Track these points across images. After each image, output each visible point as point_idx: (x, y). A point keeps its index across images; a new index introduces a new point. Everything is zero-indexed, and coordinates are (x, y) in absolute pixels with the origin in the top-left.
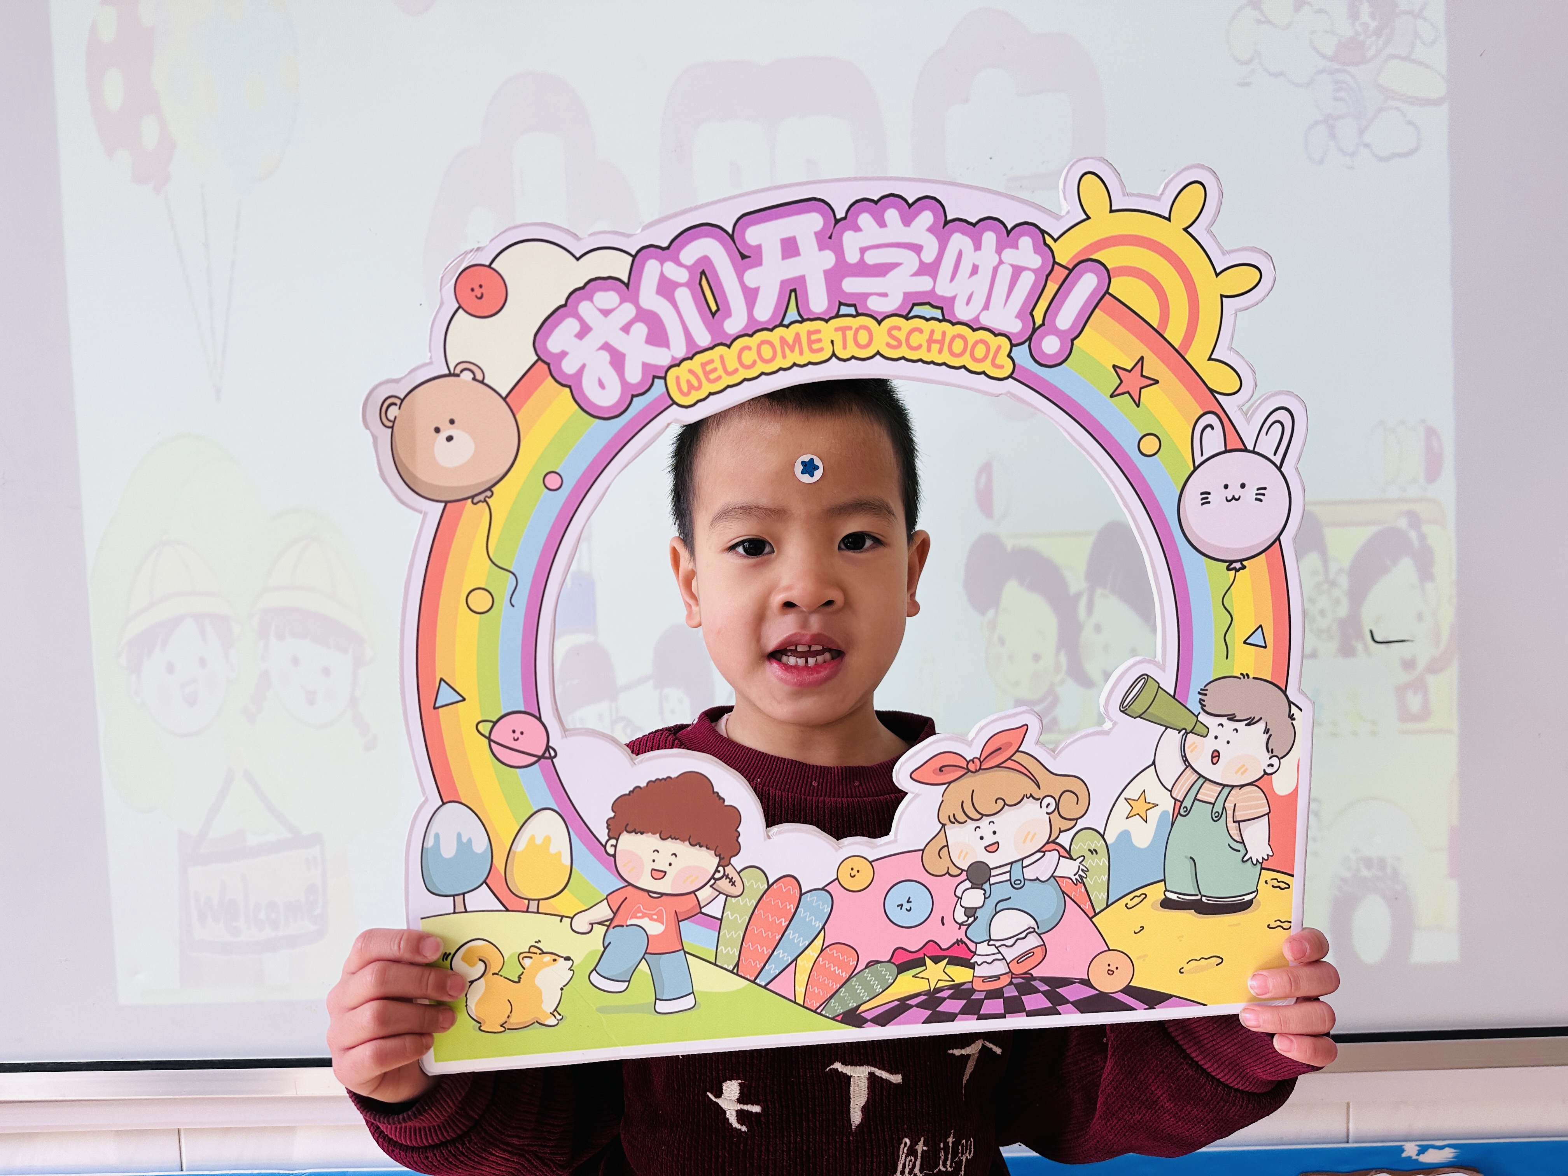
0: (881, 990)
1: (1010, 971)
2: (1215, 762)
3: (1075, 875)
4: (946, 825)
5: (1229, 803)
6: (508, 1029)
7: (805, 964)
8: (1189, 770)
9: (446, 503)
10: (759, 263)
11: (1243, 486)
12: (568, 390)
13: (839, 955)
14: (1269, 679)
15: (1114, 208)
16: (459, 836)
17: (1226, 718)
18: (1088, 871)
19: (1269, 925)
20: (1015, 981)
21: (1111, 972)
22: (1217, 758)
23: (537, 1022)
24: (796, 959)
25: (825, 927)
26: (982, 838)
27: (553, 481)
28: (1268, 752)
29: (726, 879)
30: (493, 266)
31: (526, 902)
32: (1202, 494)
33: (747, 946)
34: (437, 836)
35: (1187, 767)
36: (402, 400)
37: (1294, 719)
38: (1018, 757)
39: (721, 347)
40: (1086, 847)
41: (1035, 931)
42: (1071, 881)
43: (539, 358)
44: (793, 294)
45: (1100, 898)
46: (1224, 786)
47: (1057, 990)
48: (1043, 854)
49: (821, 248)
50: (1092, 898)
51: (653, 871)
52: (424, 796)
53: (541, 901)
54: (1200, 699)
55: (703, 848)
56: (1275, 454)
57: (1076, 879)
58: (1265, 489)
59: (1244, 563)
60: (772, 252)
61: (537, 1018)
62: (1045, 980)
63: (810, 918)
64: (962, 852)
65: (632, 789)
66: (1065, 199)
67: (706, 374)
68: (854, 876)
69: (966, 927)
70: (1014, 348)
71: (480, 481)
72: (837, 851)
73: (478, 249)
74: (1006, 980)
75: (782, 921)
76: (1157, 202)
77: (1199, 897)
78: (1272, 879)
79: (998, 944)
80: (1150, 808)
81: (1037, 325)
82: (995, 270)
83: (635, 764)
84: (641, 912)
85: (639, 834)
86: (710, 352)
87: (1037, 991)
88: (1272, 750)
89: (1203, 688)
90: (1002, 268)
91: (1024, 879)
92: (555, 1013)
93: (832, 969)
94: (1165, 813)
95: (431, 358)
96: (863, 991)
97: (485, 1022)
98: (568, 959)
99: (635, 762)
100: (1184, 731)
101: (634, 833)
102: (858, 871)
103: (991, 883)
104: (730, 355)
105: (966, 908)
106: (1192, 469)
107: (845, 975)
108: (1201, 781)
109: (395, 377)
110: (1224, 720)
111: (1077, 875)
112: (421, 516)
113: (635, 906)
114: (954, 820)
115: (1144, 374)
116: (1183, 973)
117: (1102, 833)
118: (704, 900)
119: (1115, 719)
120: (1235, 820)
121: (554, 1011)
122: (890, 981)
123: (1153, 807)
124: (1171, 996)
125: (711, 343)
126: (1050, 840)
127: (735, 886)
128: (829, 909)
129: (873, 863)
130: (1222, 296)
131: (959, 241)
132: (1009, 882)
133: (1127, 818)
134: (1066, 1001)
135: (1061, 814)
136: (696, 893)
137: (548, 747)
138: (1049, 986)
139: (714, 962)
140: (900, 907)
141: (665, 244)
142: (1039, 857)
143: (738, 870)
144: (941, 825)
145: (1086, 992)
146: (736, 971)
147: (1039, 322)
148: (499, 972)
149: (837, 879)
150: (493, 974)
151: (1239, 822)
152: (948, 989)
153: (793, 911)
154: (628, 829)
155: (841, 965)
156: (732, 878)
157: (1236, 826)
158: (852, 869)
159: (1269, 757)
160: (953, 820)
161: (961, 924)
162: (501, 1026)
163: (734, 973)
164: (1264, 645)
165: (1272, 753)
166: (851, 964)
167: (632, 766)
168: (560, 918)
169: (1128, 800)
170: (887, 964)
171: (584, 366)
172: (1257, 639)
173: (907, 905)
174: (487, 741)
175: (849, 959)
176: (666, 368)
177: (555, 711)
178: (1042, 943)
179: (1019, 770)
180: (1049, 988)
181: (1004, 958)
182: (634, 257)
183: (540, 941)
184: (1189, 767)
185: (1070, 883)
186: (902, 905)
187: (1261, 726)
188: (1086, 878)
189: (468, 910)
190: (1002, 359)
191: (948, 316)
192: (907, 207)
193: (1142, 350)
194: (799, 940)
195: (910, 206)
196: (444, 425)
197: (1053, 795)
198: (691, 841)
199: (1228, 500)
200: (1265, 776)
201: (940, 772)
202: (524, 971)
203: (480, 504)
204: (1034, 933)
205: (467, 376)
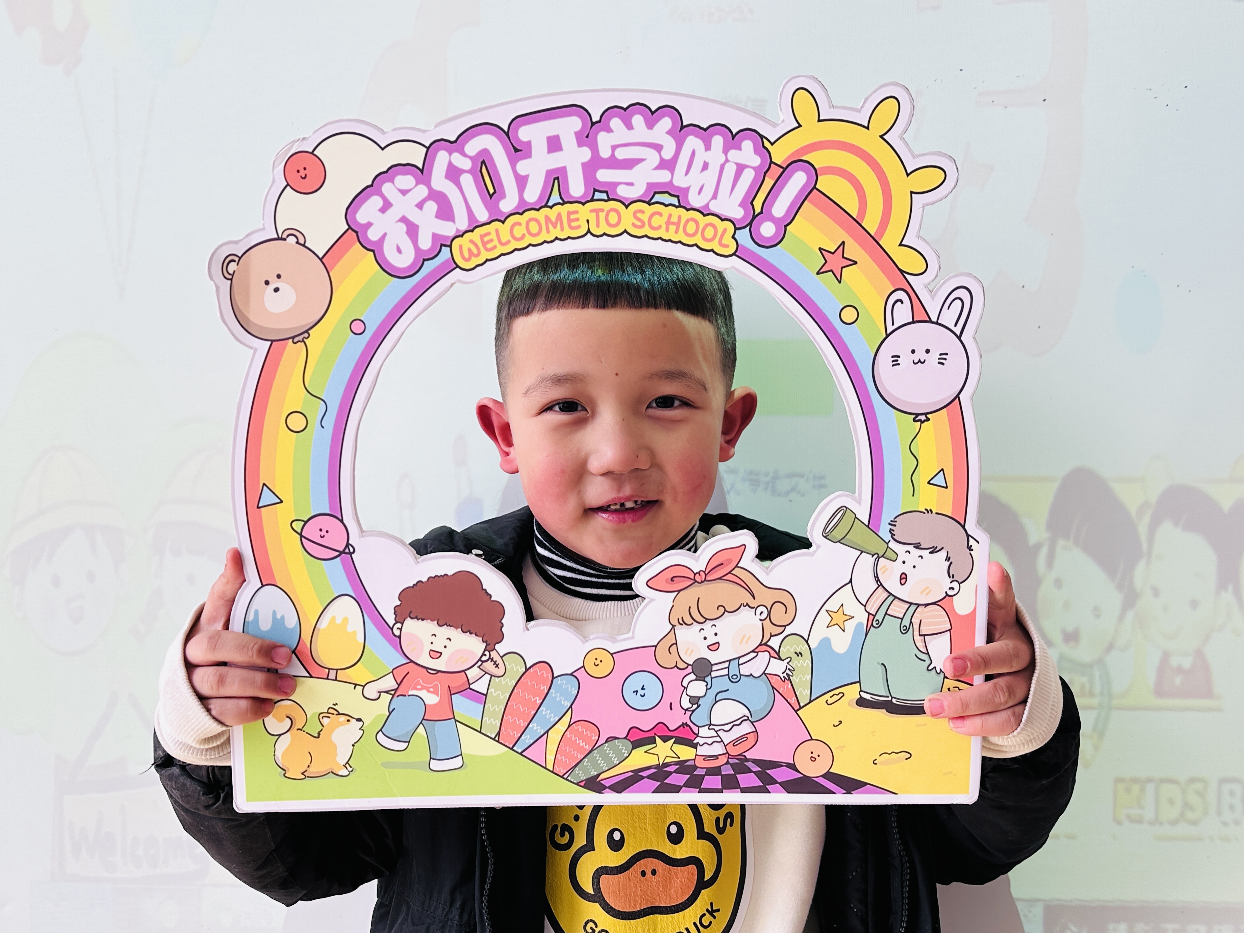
0: (618, 762)
1: (727, 753)
2: (903, 583)
3: (783, 673)
4: (675, 626)
5: (916, 619)
6: (308, 777)
7: (555, 736)
8: (880, 589)
9: (272, 341)
10: (529, 155)
11: (928, 351)
12: (372, 253)
13: (583, 731)
14: (950, 515)
15: (821, 118)
17: (913, 546)
18: (794, 671)
20: (731, 761)
21: (813, 759)
22: (905, 580)
23: (332, 772)
24: (547, 732)
25: (573, 706)
26: (705, 638)
27: (358, 327)
28: (950, 577)
29: (491, 661)
30: (315, 153)
31: (327, 671)
32: (893, 357)
33: (507, 718)
34: (256, 612)
35: (879, 586)
36: (240, 258)
37: (972, 550)
38: (736, 571)
39: (497, 223)
40: (793, 650)
41: (748, 719)
42: (779, 678)
43: (350, 228)
44: (556, 181)
45: (804, 694)
46: (911, 604)
47: (767, 771)
48: (756, 654)
49: (580, 144)
50: (797, 694)
51: (431, 652)
53: (339, 671)
54: (890, 529)
55: (472, 635)
56: (955, 325)
57: (784, 677)
58: (947, 354)
59: (928, 416)
60: (539, 147)
61: (332, 769)
62: (755, 761)
63: (561, 698)
64: (688, 649)
65: (415, 583)
66: (781, 110)
67: (484, 244)
68: (598, 665)
69: (691, 712)
70: (737, 231)
71: (299, 325)
72: (584, 643)
73: (304, 139)
74: (723, 760)
75: (536, 699)
76: (858, 114)
77: (890, 699)
79: (717, 728)
80: (848, 620)
81: (756, 213)
82: (722, 167)
83: (418, 562)
84: (420, 684)
85: (420, 620)
86: (488, 226)
87: (750, 771)
88: (953, 575)
89: (893, 519)
90: (727, 166)
91: (740, 675)
92: (347, 765)
93: (578, 742)
94: (860, 624)
95: (264, 225)
96: (603, 762)
97: (289, 770)
98: (359, 720)
100: (876, 556)
101: (416, 619)
102: (601, 661)
103: (712, 676)
104: (504, 229)
105: (690, 697)
106: (885, 336)
107: (588, 748)
108: (891, 598)
109: (234, 239)
110: (910, 548)
111: (785, 674)
112: (252, 351)
113: (416, 679)
114: (682, 622)
115: (845, 256)
116: (876, 764)
117: (807, 639)
118: (472, 678)
119: (819, 543)
120: (921, 634)
121: (346, 764)
122: (626, 755)
123: (849, 619)
124: (866, 784)
125: (489, 219)
126: (763, 643)
127: (498, 668)
128: (576, 692)
129: (614, 655)
130: (912, 193)
131: (692, 142)
132: (727, 677)
133: (828, 627)
134: (774, 782)
135: (772, 621)
136: (466, 672)
137: (348, 545)
138: (760, 768)
139: (479, 729)
140: (635, 693)
141: (453, 139)
142: (753, 656)
143: (501, 655)
144: (671, 626)
145: (792, 775)
146: (497, 738)
147: (758, 210)
148: (303, 727)
149: (584, 666)
150: (298, 729)
151: (924, 635)
152: (674, 765)
153: (546, 691)
154: (411, 615)
155: (586, 739)
156: (496, 661)
157: (921, 639)
158: (596, 659)
159: (950, 581)
160: (681, 622)
161: (686, 710)
162: (302, 774)
163: (496, 741)
164: (945, 485)
165: (953, 577)
166: (593, 738)
167: (416, 564)
168: (354, 686)
169: (829, 612)
170: (623, 740)
171: (385, 235)
172: (939, 480)
173: (641, 691)
174: (299, 536)
175: (591, 734)
176: (451, 238)
177: (354, 515)
178: (755, 730)
179: (738, 582)
181: (722, 741)
182: (428, 148)
184: (881, 587)
185: (778, 680)
186: (637, 692)
187: (943, 554)
188: (793, 676)
190: (728, 239)
191: (683, 203)
192: (650, 114)
193: (842, 235)
194: (550, 715)
195: (653, 113)
196: (272, 278)
197: (766, 605)
198: (463, 628)
199: (915, 363)
200: (947, 597)
201: (671, 582)
202: (323, 728)
203: (299, 343)
204: (748, 721)
205: (292, 240)
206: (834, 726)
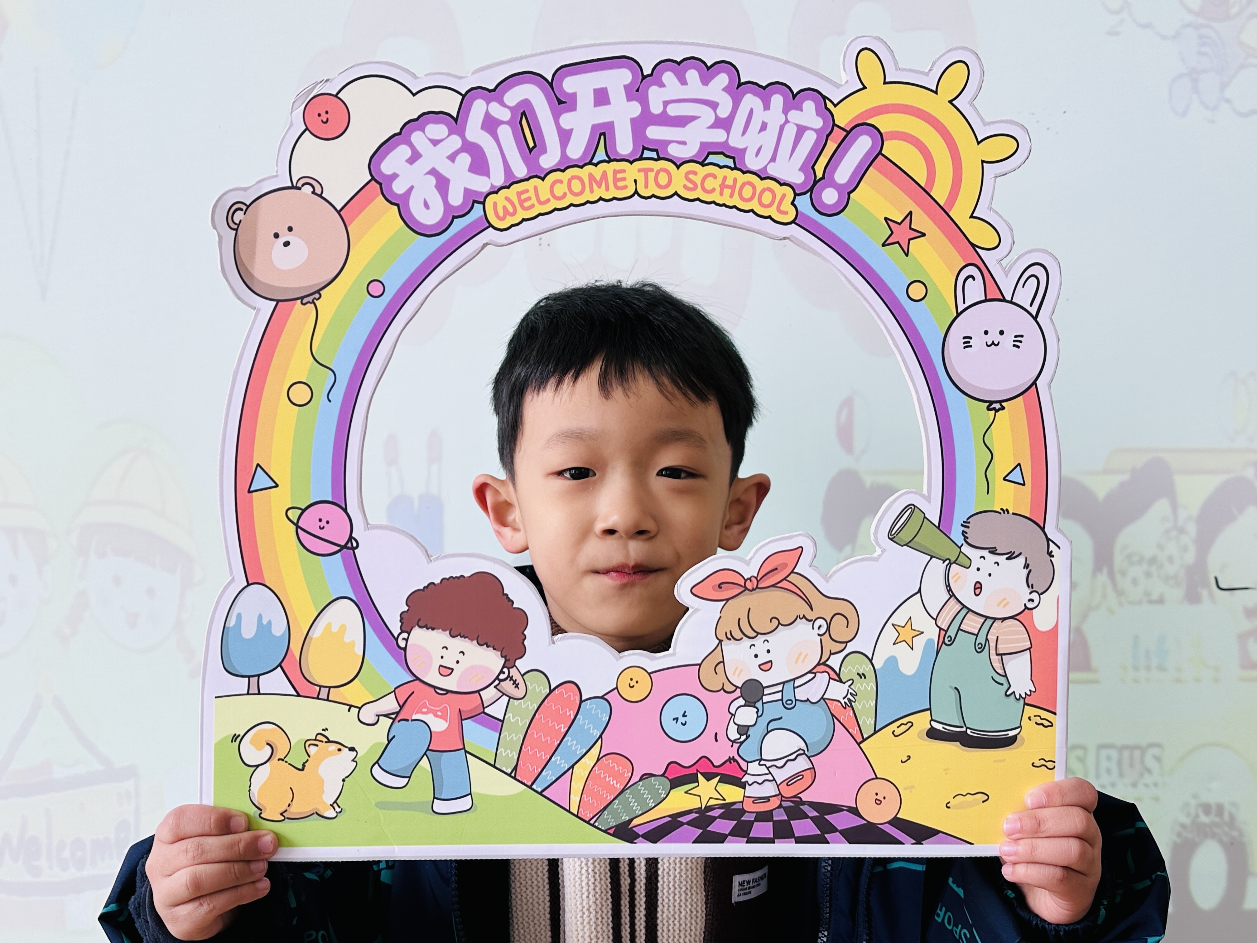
0: (653, 805)
1: (780, 794)
2: (977, 593)
3: (844, 698)
4: (722, 641)
5: (992, 635)
6: (288, 818)
7: (581, 771)
8: (953, 600)
9: (278, 301)
10: (573, 108)
11: (1002, 333)
12: (396, 207)
13: (615, 766)
14: (1028, 516)
15: (887, 80)
16: (260, 617)
17: (988, 551)
18: (856, 695)
19: (1033, 763)
20: (785, 804)
21: (878, 802)
22: (979, 590)
23: (317, 813)
24: (572, 767)
25: (603, 736)
26: (756, 656)
27: (376, 289)
28: (1029, 587)
29: (510, 681)
30: (339, 96)
31: (318, 688)
32: (964, 338)
33: (527, 749)
34: (239, 616)
35: (951, 597)
36: (248, 207)
37: (1053, 556)
38: (792, 578)
39: (536, 179)
40: (855, 671)
41: (804, 753)
42: (840, 704)
43: (373, 178)
44: (602, 137)
45: (868, 723)
46: (987, 618)
47: (826, 817)
48: (813, 675)
49: (629, 98)
50: (860, 723)
51: (441, 668)
52: (231, 576)
53: (331, 689)
54: (963, 531)
55: (490, 648)
56: (1031, 305)
57: (845, 703)
58: (1022, 336)
59: (1003, 404)
60: (585, 100)
61: (318, 809)
62: (812, 805)
63: (589, 726)
64: (737, 668)
65: (426, 585)
66: (845, 70)
67: (521, 202)
68: (633, 686)
69: (739, 744)
70: (797, 197)
71: (311, 284)
72: (617, 660)
73: (327, 80)
74: (775, 802)
75: (561, 727)
76: (925, 77)
77: (964, 729)
78: (1035, 716)
79: (769, 764)
80: (916, 636)
81: (818, 178)
82: (782, 128)
83: (431, 560)
84: (426, 707)
85: (430, 629)
86: (526, 182)
87: (805, 816)
88: (1032, 585)
89: (965, 520)
90: (787, 126)
91: (796, 700)
92: (335, 805)
93: (607, 780)
94: (930, 641)
95: (277, 171)
96: (636, 804)
97: (266, 809)
98: (352, 749)
99: (432, 558)
100: (947, 562)
101: (425, 629)
102: (637, 682)
103: (764, 701)
104: (543, 186)
105: (739, 726)
106: (955, 315)
107: (620, 787)
108: (964, 611)
109: (243, 186)
110: (985, 553)
111: (846, 698)
112: (254, 312)
113: (421, 701)
114: (731, 637)
115: (912, 227)
116: (949, 808)
117: (870, 658)
118: (488, 700)
119: (884, 546)
120: (998, 653)
121: (334, 803)
122: (663, 796)
123: (918, 635)
124: (937, 832)
125: (527, 175)
126: (821, 662)
127: (518, 689)
128: (608, 718)
129: (651, 675)
130: (983, 162)
131: (750, 101)
132: (781, 702)
133: (894, 644)
134: (834, 830)
135: (832, 636)
136: (481, 693)
137: (351, 538)
138: (817, 812)
139: (493, 763)
140: (675, 721)
141: (491, 87)
142: (810, 678)
143: (522, 673)
144: (718, 641)
145: (855, 822)
146: (513, 775)
147: (819, 175)
148: (285, 758)
149: (617, 688)
150: (279, 760)
151: (1002, 655)
152: (718, 808)
153: (572, 717)
154: (420, 624)
155: (616, 776)
156: (516, 680)
157: (999, 659)
158: (631, 679)
159: (1029, 591)
160: (729, 636)
161: (734, 742)
162: (282, 814)
163: (512, 777)
164: (1022, 482)
165: (1032, 588)
166: (626, 775)
167: (428, 563)
168: (348, 707)
169: (896, 627)
170: (660, 777)
171: (412, 188)
172: (1016, 476)
173: (681, 719)
174: (295, 527)
175: (624, 770)
176: (485, 194)
177: (360, 505)
178: (812, 766)
179: (793, 590)
180: (818, 814)
181: (774, 780)
182: (464, 96)
183: (327, 729)
184: (953, 597)
185: (839, 707)
186: (677, 719)
187: (1021, 561)
188: (855, 702)
189: (261, 692)
190: (786, 205)
191: (739, 165)
192: (706, 69)
193: (911, 206)
194: (577, 747)
195: (709, 68)
196: (283, 231)
197: (825, 617)
198: (479, 640)
199: (988, 346)
200: (1026, 610)
201: (718, 589)
202: (309, 759)
203: (309, 304)
204: (804, 755)
205: (308, 189)
206: (902, 762)
